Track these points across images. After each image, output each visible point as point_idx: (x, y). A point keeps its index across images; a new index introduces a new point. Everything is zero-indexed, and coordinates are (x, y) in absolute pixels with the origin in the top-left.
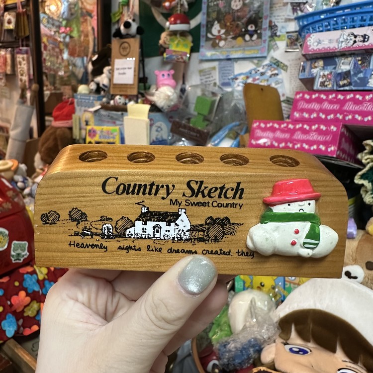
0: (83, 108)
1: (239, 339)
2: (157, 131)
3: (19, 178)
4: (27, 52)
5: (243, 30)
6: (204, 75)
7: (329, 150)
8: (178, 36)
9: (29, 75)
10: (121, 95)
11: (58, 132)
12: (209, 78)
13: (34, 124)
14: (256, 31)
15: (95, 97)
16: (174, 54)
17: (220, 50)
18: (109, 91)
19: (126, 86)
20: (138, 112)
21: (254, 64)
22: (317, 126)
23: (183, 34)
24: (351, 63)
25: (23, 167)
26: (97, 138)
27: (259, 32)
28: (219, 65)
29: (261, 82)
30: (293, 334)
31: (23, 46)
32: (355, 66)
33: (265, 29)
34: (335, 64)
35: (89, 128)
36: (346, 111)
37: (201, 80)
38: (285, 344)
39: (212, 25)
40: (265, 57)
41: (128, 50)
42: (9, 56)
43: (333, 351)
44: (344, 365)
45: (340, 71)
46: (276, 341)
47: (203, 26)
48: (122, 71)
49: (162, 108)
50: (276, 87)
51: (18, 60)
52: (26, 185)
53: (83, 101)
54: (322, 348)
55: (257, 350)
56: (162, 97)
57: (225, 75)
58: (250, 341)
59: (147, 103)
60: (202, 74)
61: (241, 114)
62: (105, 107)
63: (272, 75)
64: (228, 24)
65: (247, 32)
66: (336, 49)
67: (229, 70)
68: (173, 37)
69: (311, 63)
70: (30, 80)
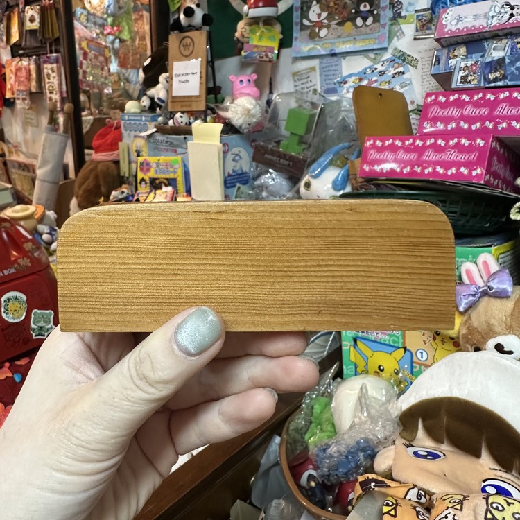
0: (133, 133)
1: (344, 440)
2: (234, 160)
3: (43, 228)
4: (57, 61)
5: (353, 11)
6: (299, 80)
7: (474, 173)
8: (261, 25)
9: (61, 93)
10: (183, 112)
11: (100, 167)
12: (307, 82)
13: (69, 159)
14: (371, 12)
15: (148, 117)
16: (255, 50)
17: (321, 43)
18: (166, 108)
19: (189, 99)
20: (207, 134)
21: (370, 59)
22: (456, 140)
23: (268, 21)
24: (507, 48)
25: (51, 214)
26: (152, 174)
27: (375, 12)
28: (321, 63)
29: (380, 85)
30: (421, 433)
31: (51, 52)
32: (512, 51)
33: (384, 9)
34: (483, 50)
35: (140, 159)
36: (499, 117)
37: (296, 86)
38: (408, 446)
39: (309, 7)
40: (385, 49)
41: (191, 48)
42: (33, 67)
43: (477, 455)
44: (492, 474)
45: (489, 60)
46: (396, 442)
47: (297, 9)
48: (183, 78)
49: (240, 127)
50: (401, 91)
51: (45, 71)
52: (54, 237)
53: (133, 122)
54: (461, 452)
55: (369, 455)
56: (239, 112)
57: (330, 77)
58: (358, 443)
59: (219, 122)
60: (296, 78)
61: (351, 131)
62: (162, 130)
63: (396, 74)
64: (332, 4)
65: (358, 13)
66: (484, 28)
67: (335, 70)
68: (254, 26)
69: (449, 51)
70: (63, 100)
